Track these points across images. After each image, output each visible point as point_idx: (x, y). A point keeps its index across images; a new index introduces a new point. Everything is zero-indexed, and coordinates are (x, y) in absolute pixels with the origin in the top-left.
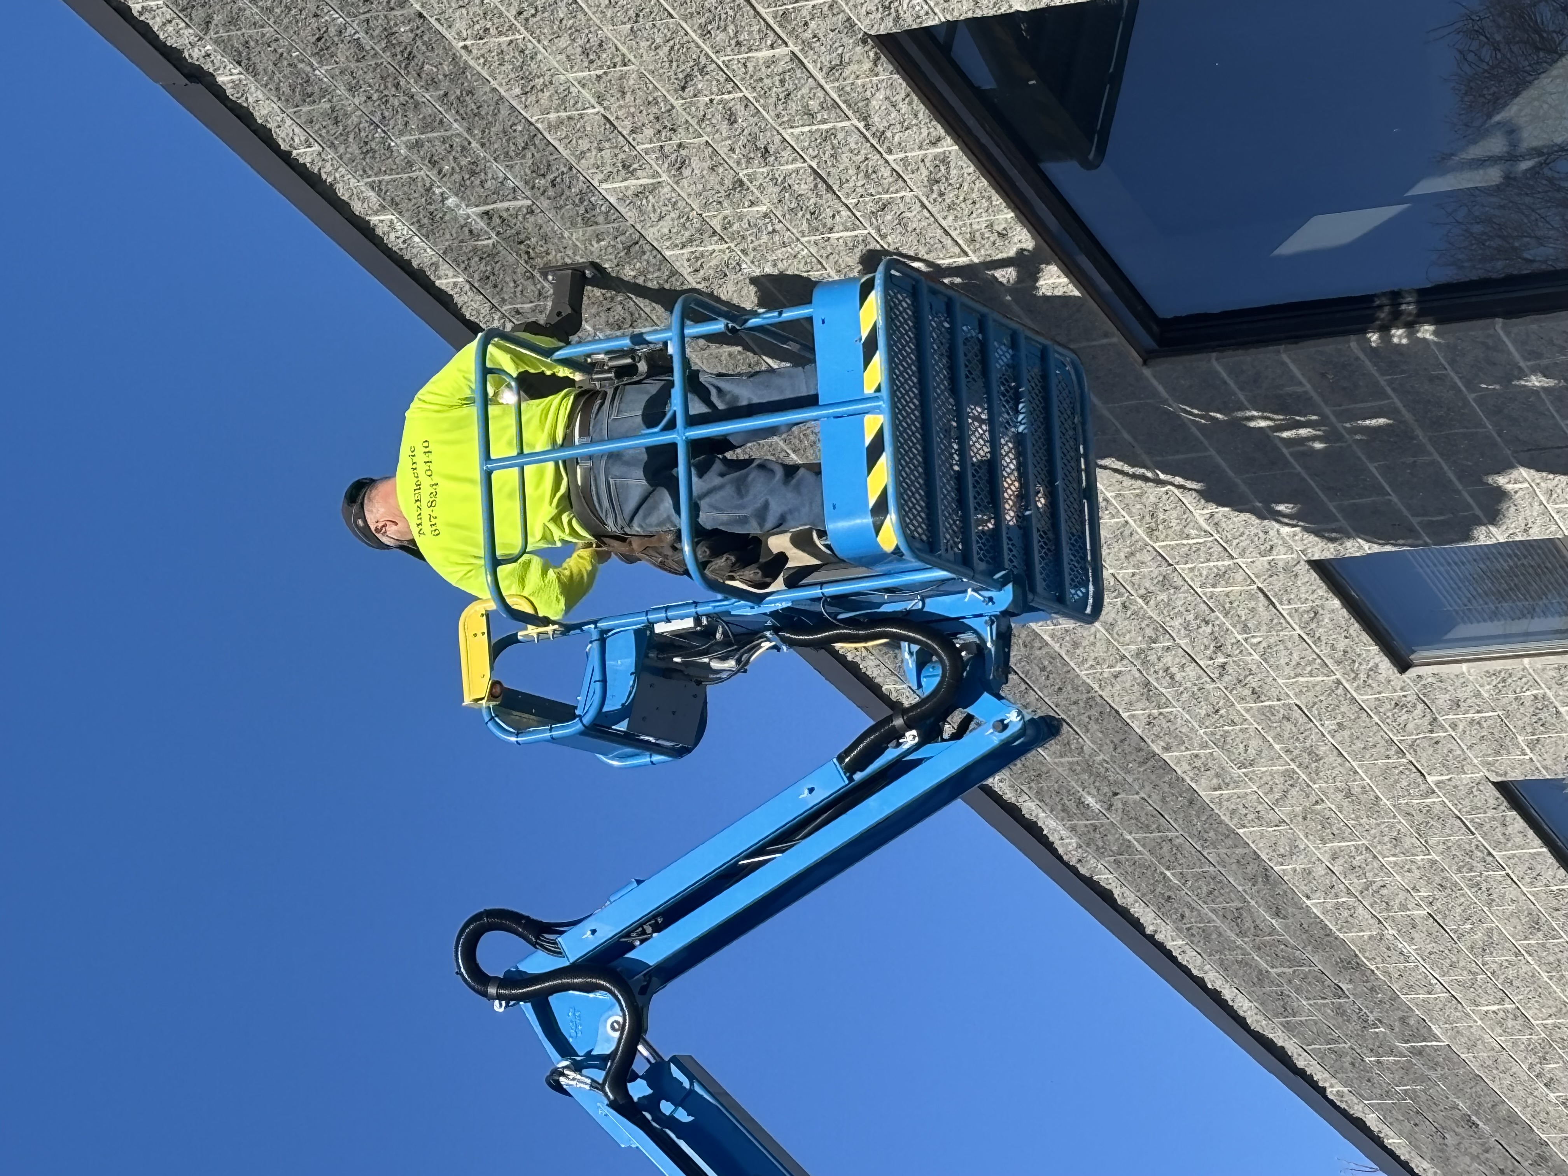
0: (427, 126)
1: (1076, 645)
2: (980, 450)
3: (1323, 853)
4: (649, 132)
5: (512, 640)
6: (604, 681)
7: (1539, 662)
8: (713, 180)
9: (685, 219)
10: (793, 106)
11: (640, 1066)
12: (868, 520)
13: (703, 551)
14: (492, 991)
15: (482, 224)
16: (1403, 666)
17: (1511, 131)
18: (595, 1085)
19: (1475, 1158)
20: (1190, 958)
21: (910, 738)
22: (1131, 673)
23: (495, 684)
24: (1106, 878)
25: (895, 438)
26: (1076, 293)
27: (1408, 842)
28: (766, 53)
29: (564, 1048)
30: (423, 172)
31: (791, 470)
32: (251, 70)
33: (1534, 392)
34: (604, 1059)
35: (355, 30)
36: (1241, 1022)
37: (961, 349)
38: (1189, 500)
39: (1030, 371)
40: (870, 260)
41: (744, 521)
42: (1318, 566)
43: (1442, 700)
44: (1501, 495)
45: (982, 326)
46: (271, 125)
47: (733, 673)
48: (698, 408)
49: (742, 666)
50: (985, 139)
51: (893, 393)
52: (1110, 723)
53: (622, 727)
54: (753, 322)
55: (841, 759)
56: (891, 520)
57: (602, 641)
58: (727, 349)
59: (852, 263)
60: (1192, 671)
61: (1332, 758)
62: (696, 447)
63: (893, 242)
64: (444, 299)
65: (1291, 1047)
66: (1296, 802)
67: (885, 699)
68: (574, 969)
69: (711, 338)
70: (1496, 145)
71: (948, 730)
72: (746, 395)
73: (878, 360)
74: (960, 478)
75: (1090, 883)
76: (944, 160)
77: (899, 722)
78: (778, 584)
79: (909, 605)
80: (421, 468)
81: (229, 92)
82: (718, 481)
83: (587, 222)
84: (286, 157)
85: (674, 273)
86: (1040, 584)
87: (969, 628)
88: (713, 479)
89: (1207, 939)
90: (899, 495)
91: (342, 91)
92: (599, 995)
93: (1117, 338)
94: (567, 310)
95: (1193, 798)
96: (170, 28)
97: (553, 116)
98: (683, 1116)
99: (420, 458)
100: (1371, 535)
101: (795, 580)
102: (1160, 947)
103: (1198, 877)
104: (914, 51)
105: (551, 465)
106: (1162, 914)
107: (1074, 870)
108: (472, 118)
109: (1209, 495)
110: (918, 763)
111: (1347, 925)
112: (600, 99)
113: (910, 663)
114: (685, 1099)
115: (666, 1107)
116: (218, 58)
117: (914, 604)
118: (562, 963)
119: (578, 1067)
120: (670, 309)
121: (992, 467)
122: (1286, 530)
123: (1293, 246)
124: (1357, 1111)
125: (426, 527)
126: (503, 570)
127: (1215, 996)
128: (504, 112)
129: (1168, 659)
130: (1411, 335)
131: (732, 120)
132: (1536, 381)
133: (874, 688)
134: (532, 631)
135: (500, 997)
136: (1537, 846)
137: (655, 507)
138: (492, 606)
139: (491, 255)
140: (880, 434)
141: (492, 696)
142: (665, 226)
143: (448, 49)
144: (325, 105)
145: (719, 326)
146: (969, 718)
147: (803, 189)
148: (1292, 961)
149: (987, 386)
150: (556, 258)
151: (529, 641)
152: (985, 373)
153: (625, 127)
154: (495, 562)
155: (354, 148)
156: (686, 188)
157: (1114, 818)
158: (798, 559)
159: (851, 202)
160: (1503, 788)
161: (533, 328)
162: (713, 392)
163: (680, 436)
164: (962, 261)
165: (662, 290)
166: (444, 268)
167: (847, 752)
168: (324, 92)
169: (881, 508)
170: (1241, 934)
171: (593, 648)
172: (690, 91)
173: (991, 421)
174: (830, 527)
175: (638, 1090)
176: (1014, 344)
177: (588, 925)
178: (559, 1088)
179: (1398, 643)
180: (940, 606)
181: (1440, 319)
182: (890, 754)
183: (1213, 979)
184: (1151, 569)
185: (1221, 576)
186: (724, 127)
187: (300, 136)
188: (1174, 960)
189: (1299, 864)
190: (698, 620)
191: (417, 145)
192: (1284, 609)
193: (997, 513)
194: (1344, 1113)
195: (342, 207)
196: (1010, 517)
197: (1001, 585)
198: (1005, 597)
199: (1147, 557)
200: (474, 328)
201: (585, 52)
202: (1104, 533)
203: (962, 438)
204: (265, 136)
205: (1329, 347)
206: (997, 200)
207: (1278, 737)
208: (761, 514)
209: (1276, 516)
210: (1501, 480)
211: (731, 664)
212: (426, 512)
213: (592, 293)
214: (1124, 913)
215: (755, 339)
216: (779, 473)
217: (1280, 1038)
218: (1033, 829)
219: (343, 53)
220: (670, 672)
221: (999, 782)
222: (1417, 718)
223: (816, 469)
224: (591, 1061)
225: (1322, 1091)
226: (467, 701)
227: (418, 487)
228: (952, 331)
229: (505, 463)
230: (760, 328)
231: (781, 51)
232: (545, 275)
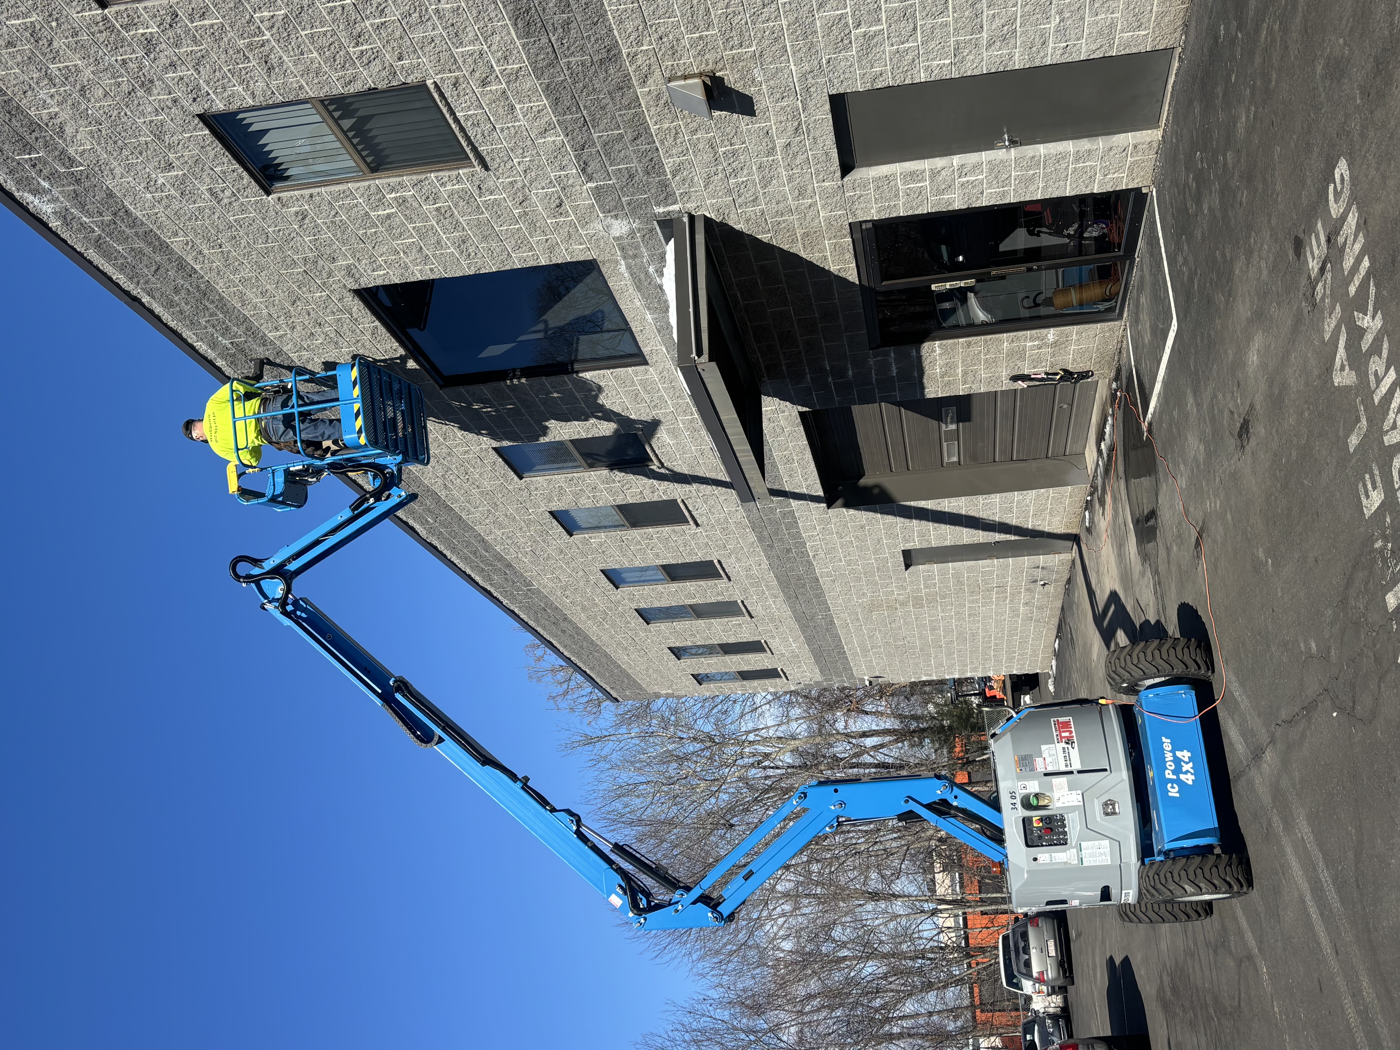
0: (211, 315)
1: (423, 473)
2: (390, 415)
3: (499, 533)
4: (283, 318)
5: (244, 473)
6: (274, 485)
7: (559, 476)
8: (304, 333)
9: (295, 345)
10: (328, 310)
11: (290, 601)
12: (356, 435)
13: (305, 446)
14: (242, 580)
15: (230, 346)
16: (521, 478)
17: (546, 322)
18: (276, 607)
19: (546, 620)
20: (461, 565)
21: (372, 500)
22: (440, 482)
23: (239, 487)
24: (435, 543)
25: (364, 411)
26: (418, 367)
27: (524, 529)
28: (319, 294)
29: (265, 597)
30: (210, 330)
31: (331, 421)
32: (153, 298)
33: (554, 397)
34: (278, 599)
35: (187, 285)
36: (477, 584)
37: (383, 384)
38: (456, 430)
39: (405, 392)
40: (354, 357)
41: (317, 437)
42: (494, 449)
43: (532, 488)
44: (547, 428)
45: (390, 377)
46: (160, 315)
47: (315, 482)
48: (300, 402)
49: (318, 480)
50: (388, 321)
51: (362, 397)
52: (435, 496)
53: (281, 499)
54: (318, 375)
55: (350, 507)
56: (363, 435)
57: (273, 473)
58: (310, 384)
59: (348, 358)
60: (458, 480)
61: (501, 505)
62: (301, 414)
63: (361, 352)
64: (219, 369)
65: (492, 590)
66: (491, 518)
67: (365, 490)
68: (267, 573)
69: (305, 381)
70: (541, 326)
71: (383, 499)
72: (316, 398)
73: (357, 387)
74: (384, 422)
75: (430, 544)
76: (376, 327)
77: (368, 496)
78: (329, 455)
79: (370, 461)
80: (212, 421)
81: (146, 304)
82: (308, 425)
83: (264, 345)
84: (166, 325)
85: (292, 361)
86: (410, 455)
87: (388, 468)
88: (306, 424)
89: (466, 559)
90: (366, 428)
91: (183, 304)
92: (276, 580)
93: (432, 381)
94: (259, 372)
95: (461, 518)
96: (126, 284)
97: (252, 313)
98: (304, 615)
99: (212, 418)
100: (510, 440)
101: (334, 453)
102: (452, 562)
103: (463, 541)
104: (365, 294)
105: (254, 420)
106: (452, 552)
107: (425, 540)
108: (226, 313)
109: (461, 428)
110: (374, 508)
111: (507, 554)
112: (267, 307)
113: (371, 478)
114: (305, 610)
115: (298, 613)
116: (142, 294)
117: (371, 461)
118: (263, 571)
119: (270, 602)
120: (291, 372)
121: (394, 419)
122: (485, 439)
123: (483, 355)
124: (512, 608)
125: (213, 439)
126: (240, 452)
127: (469, 576)
128: (236, 312)
129: (451, 477)
130: (519, 381)
131: (309, 315)
132: (555, 395)
133: (362, 487)
134: (251, 470)
135: (244, 582)
136: (561, 529)
137: (288, 433)
138: (237, 463)
139: (234, 355)
140: (359, 410)
141: (238, 490)
142: (289, 346)
143: (217, 292)
144: (178, 309)
145: (307, 377)
146: (390, 494)
147: (332, 336)
148: (491, 565)
149: (392, 395)
150: (254, 356)
151: (250, 473)
152: (391, 392)
153: (275, 316)
154: (238, 449)
155: (188, 322)
156: (295, 335)
157: (437, 525)
158: (334, 448)
159: (348, 340)
160: (551, 513)
161: (248, 378)
162: (305, 398)
163: (296, 410)
164: (383, 358)
165: (289, 366)
166: (218, 359)
167: (352, 505)
168: (177, 305)
169: (360, 432)
170: (476, 558)
171: (270, 475)
172: (295, 305)
173: (393, 406)
174: (344, 437)
175: (290, 608)
176: (400, 383)
177: (272, 559)
178: (264, 609)
179: (519, 472)
180: (380, 461)
181: (527, 377)
182: (366, 505)
183: (468, 571)
184: (445, 450)
185: (466, 452)
186: (307, 317)
187: (170, 319)
188: (456, 566)
189: (493, 536)
190: (303, 466)
191: (209, 321)
192: (485, 462)
193: (397, 435)
194: (508, 609)
195: (185, 341)
196: (400, 434)
197: (398, 454)
198: (399, 458)
199: (443, 447)
200: (229, 378)
201: (261, 293)
202: (430, 440)
203: (385, 411)
204: (158, 318)
205: (495, 384)
206: (393, 340)
207: (485, 500)
208: (323, 435)
209: (482, 434)
210: (547, 424)
211: (315, 479)
212: (213, 435)
213: (267, 367)
214: (441, 553)
215: (320, 381)
216: (328, 422)
217: (489, 588)
218: (412, 528)
219: (183, 293)
220: (296, 482)
221: (400, 513)
222: (525, 493)
223: (339, 420)
224: (274, 600)
225: (501, 603)
226: (230, 492)
227: (211, 427)
228: (380, 379)
229: (240, 419)
230: (320, 378)
231: (323, 294)
232: (251, 361)
